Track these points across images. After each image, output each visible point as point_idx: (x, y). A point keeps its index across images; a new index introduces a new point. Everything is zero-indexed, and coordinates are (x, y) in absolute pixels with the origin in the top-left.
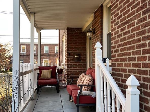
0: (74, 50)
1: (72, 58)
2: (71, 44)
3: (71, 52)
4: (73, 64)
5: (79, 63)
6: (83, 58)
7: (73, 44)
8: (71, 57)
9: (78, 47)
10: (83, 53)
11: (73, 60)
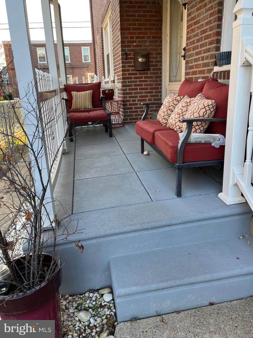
0: (135, 44)
1: (133, 64)
2: (129, 29)
3: (129, 50)
4: (135, 78)
5: (147, 74)
6: (154, 64)
7: (134, 29)
8: (131, 62)
9: (144, 38)
10: (154, 52)
11: (134, 68)
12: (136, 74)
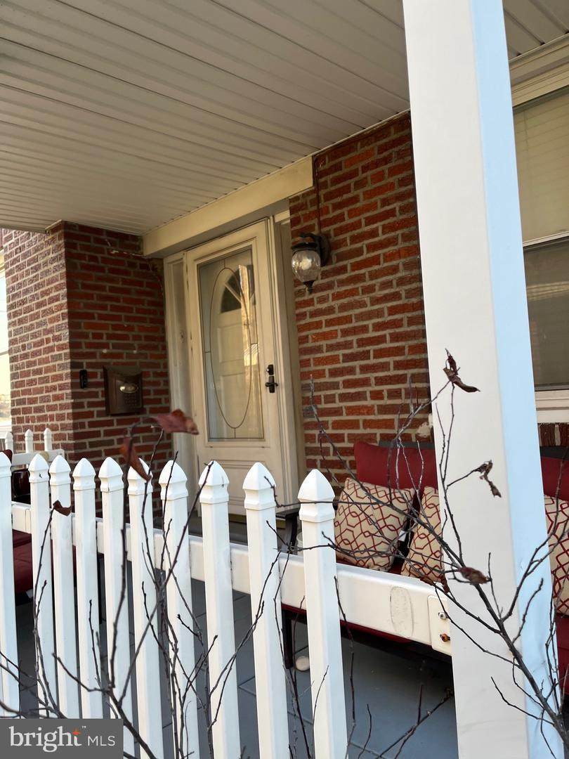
0: (105, 351)
1: (101, 399)
2: (91, 316)
3: (90, 365)
4: (107, 433)
5: (138, 421)
6: (152, 397)
7: (101, 317)
8: (96, 395)
9: (125, 337)
10: (151, 371)
11: (104, 409)
12: (110, 423)
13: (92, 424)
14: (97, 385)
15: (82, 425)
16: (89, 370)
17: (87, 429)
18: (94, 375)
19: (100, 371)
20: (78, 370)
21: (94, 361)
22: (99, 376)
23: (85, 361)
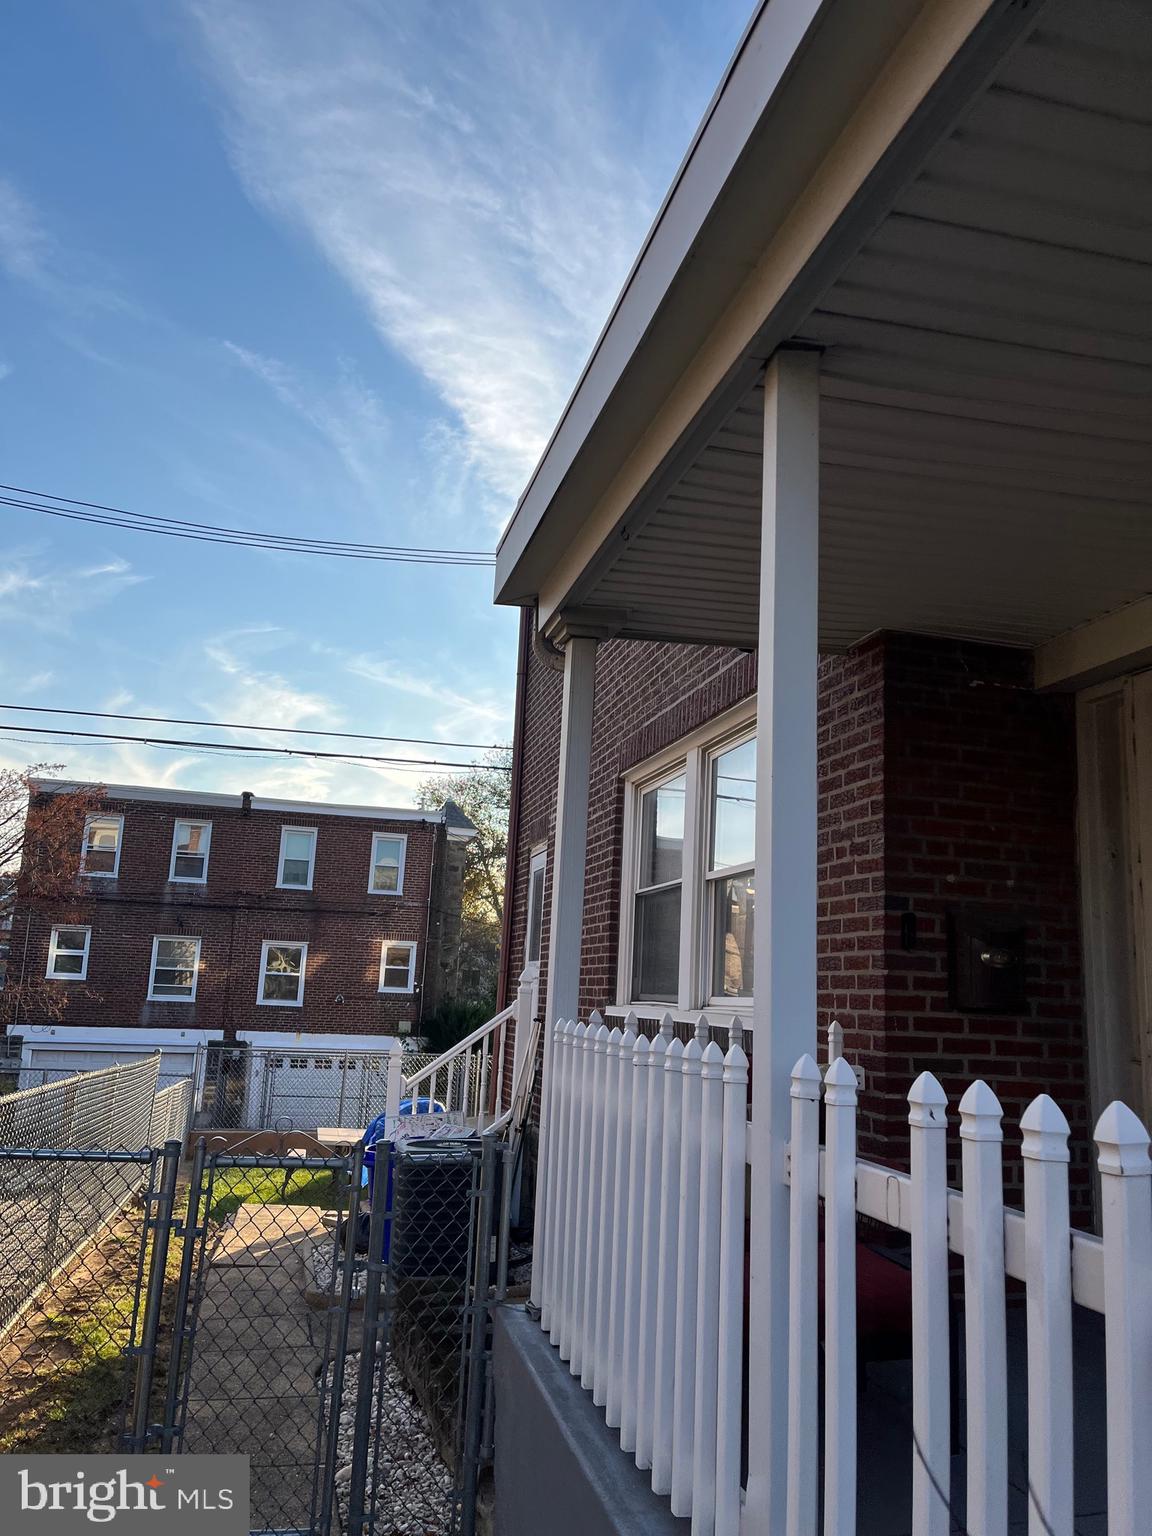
0: (951, 878)
1: (939, 974)
2: (926, 809)
3: (920, 904)
5: (1010, 1029)
6: (1043, 980)
7: (946, 811)
8: (929, 965)
9: (991, 853)
10: (1043, 925)
11: (945, 994)
12: (956, 1026)
13: (920, 1024)
14: (932, 945)
15: (903, 1024)
16: (919, 914)
17: (911, 1033)
18: (929, 925)
19: (938, 918)
20: (899, 913)
21: (928, 896)
22: (937, 928)
23: (912, 896)
